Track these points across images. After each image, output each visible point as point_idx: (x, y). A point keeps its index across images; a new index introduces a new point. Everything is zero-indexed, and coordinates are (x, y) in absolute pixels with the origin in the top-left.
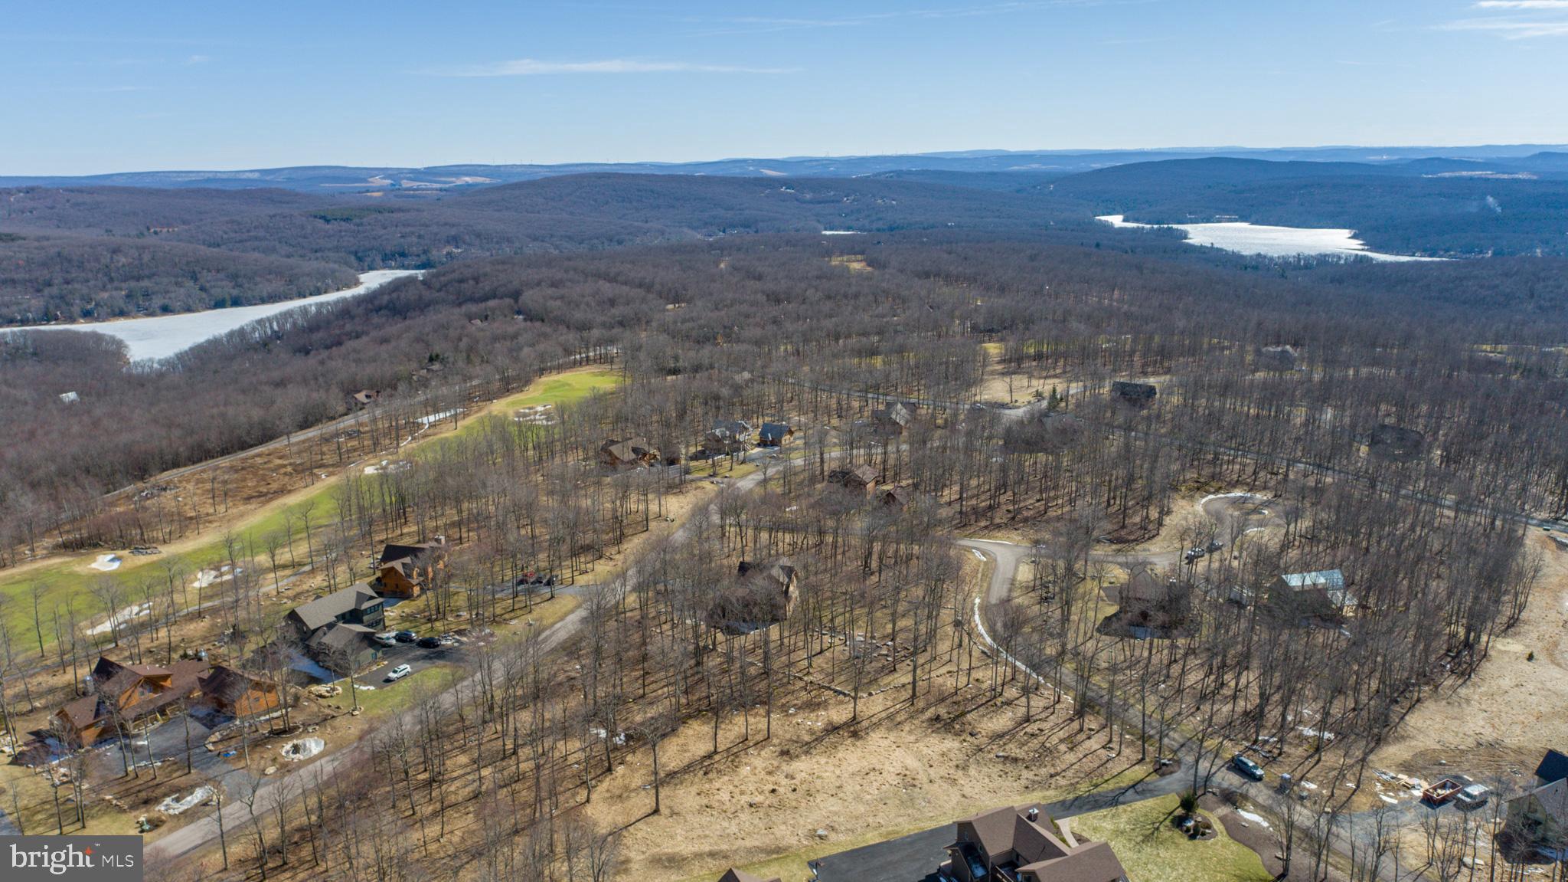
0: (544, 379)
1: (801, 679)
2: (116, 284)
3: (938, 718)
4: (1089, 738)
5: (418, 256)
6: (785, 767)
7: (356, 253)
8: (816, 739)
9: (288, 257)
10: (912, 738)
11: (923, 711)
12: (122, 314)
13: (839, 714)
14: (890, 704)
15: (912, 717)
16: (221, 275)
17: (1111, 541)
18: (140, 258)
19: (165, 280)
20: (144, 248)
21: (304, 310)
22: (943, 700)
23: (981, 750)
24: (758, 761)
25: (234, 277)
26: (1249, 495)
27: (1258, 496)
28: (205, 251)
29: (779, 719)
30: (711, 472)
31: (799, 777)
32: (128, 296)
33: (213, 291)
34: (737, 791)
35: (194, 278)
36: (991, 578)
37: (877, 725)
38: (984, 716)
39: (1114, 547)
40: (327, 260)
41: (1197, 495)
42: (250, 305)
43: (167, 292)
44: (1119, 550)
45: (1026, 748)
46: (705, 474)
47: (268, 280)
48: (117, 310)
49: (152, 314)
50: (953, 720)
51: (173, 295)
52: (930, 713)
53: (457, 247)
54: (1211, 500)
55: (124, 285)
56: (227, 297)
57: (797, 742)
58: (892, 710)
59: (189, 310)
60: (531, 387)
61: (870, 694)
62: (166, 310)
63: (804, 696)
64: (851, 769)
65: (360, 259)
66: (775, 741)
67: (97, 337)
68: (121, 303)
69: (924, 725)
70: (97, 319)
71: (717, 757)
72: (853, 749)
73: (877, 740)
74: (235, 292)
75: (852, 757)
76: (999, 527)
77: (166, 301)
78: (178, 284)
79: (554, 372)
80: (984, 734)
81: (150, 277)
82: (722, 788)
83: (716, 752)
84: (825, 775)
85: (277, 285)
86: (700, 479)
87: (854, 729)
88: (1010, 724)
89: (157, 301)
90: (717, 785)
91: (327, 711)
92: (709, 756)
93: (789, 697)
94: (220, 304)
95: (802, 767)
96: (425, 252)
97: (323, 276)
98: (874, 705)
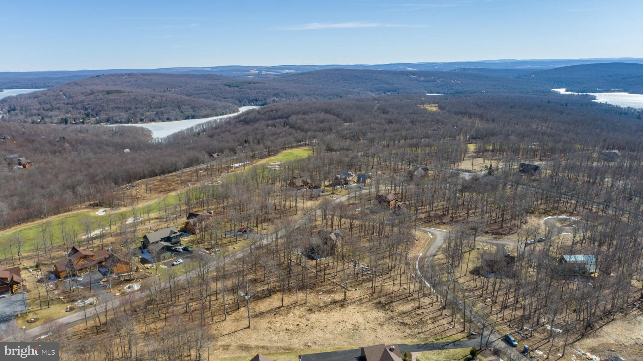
0: (285, 151)
1: (330, 280)
2: (152, 109)
3: (380, 303)
4: (443, 319)
5: (262, 101)
6: (307, 316)
7: (239, 100)
8: (325, 306)
9: (214, 100)
10: (365, 310)
11: (376, 298)
12: (154, 120)
13: (339, 297)
14: (362, 294)
15: (369, 301)
16: (189, 107)
17: (493, 234)
18: (162, 100)
19: (169, 108)
20: (163, 96)
21: (215, 121)
22: (386, 295)
23: (392, 318)
24: (298, 311)
25: (193, 108)
26: (569, 218)
27: (573, 218)
28: (184, 97)
29: (314, 296)
30: (331, 192)
31: (311, 320)
32: (156, 114)
33: (185, 113)
34: (284, 323)
35: (179, 107)
36: (431, 245)
37: (353, 303)
38: (400, 304)
39: (494, 236)
40: (228, 102)
41: (543, 216)
42: (198, 118)
43: (169, 113)
44: (496, 238)
45: (413, 320)
46: (329, 193)
47: (205, 109)
48: (152, 119)
49: (164, 121)
50: (386, 304)
51: (170, 114)
52: (377, 301)
53: (277, 98)
54: (549, 219)
55: (155, 110)
56: (190, 115)
57: (317, 306)
58: (362, 297)
59: (176, 120)
60: (278, 155)
61: (356, 290)
62: (168, 119)
63: (328, 287)
64: (334, 320)
65: (240, 102)
66: (308, 304)
67: (142, 129)
68: (153, 117)
69: (373, 305)
70: (145, 122)
71: (282, 308)
72: (339, 311)
73: (351, 309)
74: (193, 113)
75: (337, 314)
76: (444, 223)
77: (169, 116)
78: (173, 110)
79: (290, 149)
80: (397, 311)
81: (164, 107)
82: (279, 322)
83: (282, 306)
84: (322, 321)
85: (209, 111)
86: (327, 195)
87: (343, 304)
88: (410, 309)
89: (166, 116)
90: (277, 319)
91: (147, 274)
92: (279, 308)
93: (322, 287)
94: (187, 118)
95: (314, 316)
96: (265, 99)
97: (225, 108)
98: (355, 294)
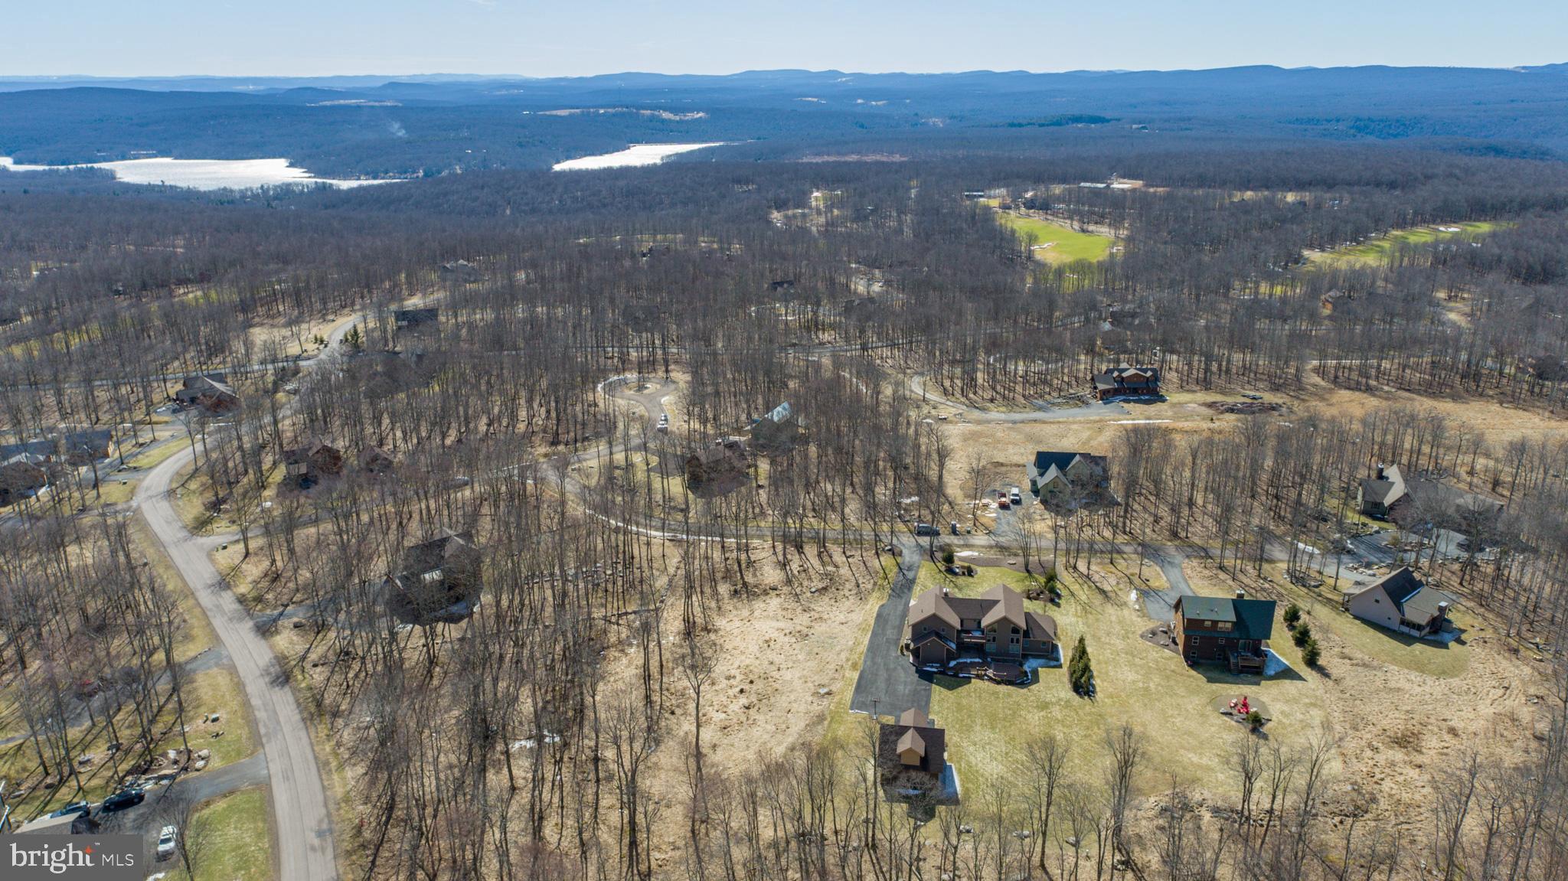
4: (830, 557)
6: (713, 675)
8: (692, 648)
10: (745, 612)
11: (715, 592)
13: (670, 624)
15: (716, 601)
23: (796, 595)
27: (629, 376)
31: (735, 674)
37: (707, 617)
38: (754, 575)
45: (814, 580)
50: (745, 588)
52: (723, 592)
57: (684, 657)
61: (659, 602)
64: (752, 650)
69: (734, 600)
72: (725, 639)
73: (727, 625)
75: (736, 643)
80: (777, 585)
87: (700, 628)
93: (611, 635)
95: (722, 668)
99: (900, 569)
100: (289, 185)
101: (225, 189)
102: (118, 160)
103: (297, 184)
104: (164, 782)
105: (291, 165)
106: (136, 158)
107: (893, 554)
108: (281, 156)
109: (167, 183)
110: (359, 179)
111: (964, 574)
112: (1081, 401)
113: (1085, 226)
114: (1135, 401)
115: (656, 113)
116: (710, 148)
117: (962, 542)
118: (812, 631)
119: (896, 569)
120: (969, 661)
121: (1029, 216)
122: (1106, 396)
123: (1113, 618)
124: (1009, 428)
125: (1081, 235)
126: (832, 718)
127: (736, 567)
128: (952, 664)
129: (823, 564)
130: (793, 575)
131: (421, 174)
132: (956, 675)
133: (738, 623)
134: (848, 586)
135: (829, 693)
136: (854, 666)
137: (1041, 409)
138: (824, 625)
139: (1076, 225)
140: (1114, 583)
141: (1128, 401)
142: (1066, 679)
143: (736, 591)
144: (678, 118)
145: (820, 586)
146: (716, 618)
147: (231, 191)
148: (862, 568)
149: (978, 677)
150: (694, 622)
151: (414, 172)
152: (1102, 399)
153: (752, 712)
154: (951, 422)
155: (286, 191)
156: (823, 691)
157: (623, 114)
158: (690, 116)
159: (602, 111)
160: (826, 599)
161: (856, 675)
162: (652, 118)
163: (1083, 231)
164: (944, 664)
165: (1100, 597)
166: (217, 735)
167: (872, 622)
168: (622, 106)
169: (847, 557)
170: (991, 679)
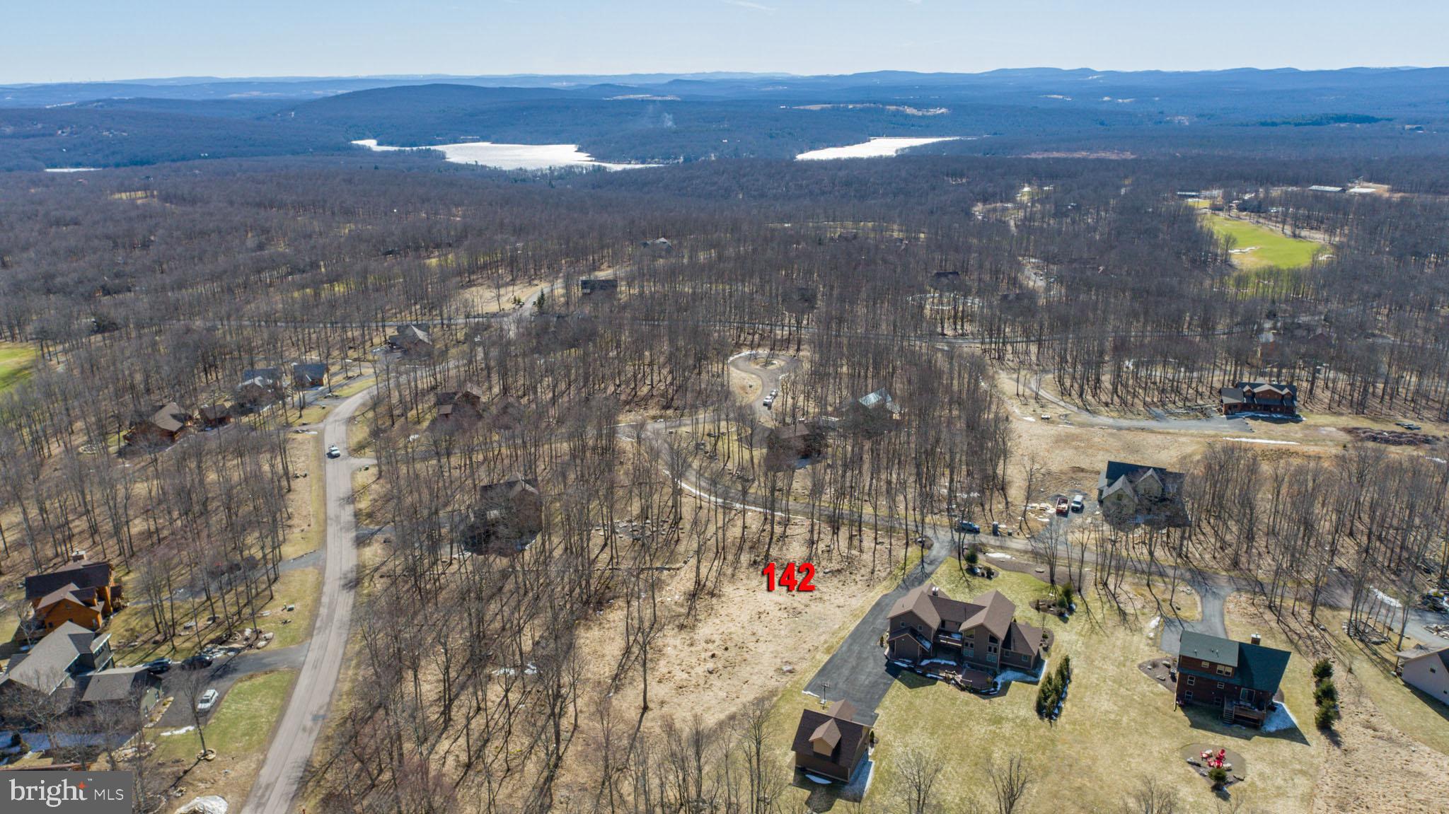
6: (696, 637)
8: (690, 609)
13: (682, 584)
14: (707, 564)
22: (740, 549)
24: (671, 642)
34: (684, 667)
37: (719, 583)
45: (834, 561)
57: (679, 616)
64: (743, 619)
72: (724, 605)
75: (732, 610)
82: (671, 671)
87: (707, 591)
88: (805, 550)
90: (663, 669)
92: (627, 653)
95: (707, 631)
99: (923, 561)
100: (571, 167)
101: (521, 169)
102: (450, 143)
103: (577, 167)
104: (232, 654)
105: (579, 150)
106: (464, 142)
107: (923, 547)
108: (573, 142)
109: (480, 163)
110: (630, 163)
111: (983, 575)
112: (1204, 413)
113: (1297, 232)
114: (1264, 419)
115: (901, 108)
116: (942, 142)
117: (998, 543)
118: (807, 610)
119: (917, 562)
120: (943, 662)
121: (1239, 218)
122: (1231, 411)
123: (1119, 643)
124: (1111, 435)
125: (1292, 240)
126: (783, 695)
127: (767, 540)
128: (925, 662)
129: (850, 546)
130: (816, 554)
131: (681, 159)
132: (923, 675)
133: (742, 592)
134: (863, 571)
135: (790, 672)
136: (828, 650)
137: (1156, 417)
138: (820, 605)
139: (1288, 230)
140: (1139, 606)
141: (1254, 418)
142: (1034, 698)
143: (755, 562)
144: (920, 113)
145: (837, 567)
146: (726, 583)
147: (526, 171)
148: (886, 556)
149: (947, 680)
150: (704, 586)
151: (675, 158)
152: (1226, 413)
153: (712, 677)
154: (1053, 422)
155: (568, 173)
156: (786, 668)
157: (869, 109)
158: (932, 112)
159: (851, 107)
160: (835, 581)
161: (826, 658)
162: (895, 114)
163: (1295, 236)
164: (916, 661)
165: (1117, 618)
166: (286, 622)
167: (868, 609)
168: (870, 102)
169: (876, 543)
170: (957, 684)
